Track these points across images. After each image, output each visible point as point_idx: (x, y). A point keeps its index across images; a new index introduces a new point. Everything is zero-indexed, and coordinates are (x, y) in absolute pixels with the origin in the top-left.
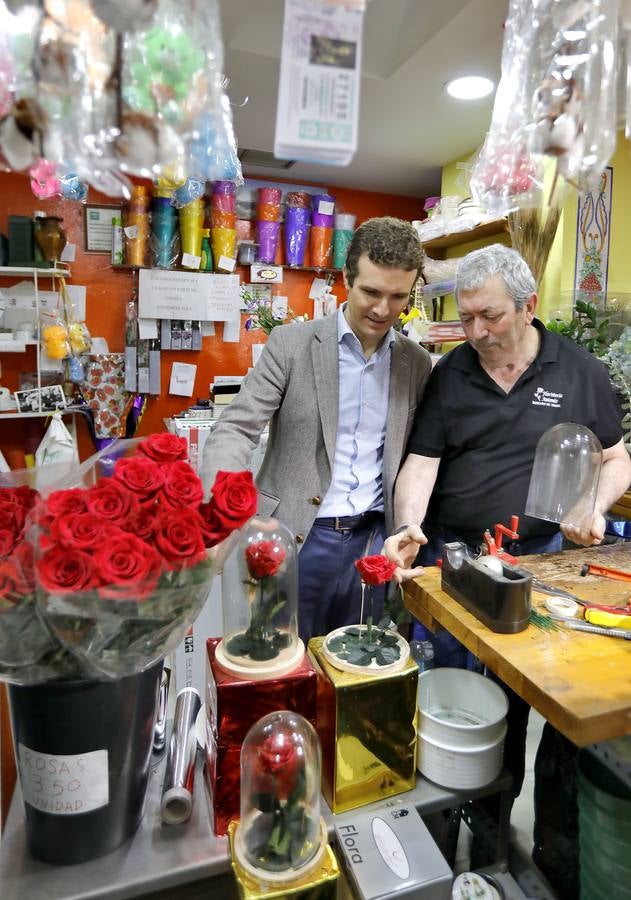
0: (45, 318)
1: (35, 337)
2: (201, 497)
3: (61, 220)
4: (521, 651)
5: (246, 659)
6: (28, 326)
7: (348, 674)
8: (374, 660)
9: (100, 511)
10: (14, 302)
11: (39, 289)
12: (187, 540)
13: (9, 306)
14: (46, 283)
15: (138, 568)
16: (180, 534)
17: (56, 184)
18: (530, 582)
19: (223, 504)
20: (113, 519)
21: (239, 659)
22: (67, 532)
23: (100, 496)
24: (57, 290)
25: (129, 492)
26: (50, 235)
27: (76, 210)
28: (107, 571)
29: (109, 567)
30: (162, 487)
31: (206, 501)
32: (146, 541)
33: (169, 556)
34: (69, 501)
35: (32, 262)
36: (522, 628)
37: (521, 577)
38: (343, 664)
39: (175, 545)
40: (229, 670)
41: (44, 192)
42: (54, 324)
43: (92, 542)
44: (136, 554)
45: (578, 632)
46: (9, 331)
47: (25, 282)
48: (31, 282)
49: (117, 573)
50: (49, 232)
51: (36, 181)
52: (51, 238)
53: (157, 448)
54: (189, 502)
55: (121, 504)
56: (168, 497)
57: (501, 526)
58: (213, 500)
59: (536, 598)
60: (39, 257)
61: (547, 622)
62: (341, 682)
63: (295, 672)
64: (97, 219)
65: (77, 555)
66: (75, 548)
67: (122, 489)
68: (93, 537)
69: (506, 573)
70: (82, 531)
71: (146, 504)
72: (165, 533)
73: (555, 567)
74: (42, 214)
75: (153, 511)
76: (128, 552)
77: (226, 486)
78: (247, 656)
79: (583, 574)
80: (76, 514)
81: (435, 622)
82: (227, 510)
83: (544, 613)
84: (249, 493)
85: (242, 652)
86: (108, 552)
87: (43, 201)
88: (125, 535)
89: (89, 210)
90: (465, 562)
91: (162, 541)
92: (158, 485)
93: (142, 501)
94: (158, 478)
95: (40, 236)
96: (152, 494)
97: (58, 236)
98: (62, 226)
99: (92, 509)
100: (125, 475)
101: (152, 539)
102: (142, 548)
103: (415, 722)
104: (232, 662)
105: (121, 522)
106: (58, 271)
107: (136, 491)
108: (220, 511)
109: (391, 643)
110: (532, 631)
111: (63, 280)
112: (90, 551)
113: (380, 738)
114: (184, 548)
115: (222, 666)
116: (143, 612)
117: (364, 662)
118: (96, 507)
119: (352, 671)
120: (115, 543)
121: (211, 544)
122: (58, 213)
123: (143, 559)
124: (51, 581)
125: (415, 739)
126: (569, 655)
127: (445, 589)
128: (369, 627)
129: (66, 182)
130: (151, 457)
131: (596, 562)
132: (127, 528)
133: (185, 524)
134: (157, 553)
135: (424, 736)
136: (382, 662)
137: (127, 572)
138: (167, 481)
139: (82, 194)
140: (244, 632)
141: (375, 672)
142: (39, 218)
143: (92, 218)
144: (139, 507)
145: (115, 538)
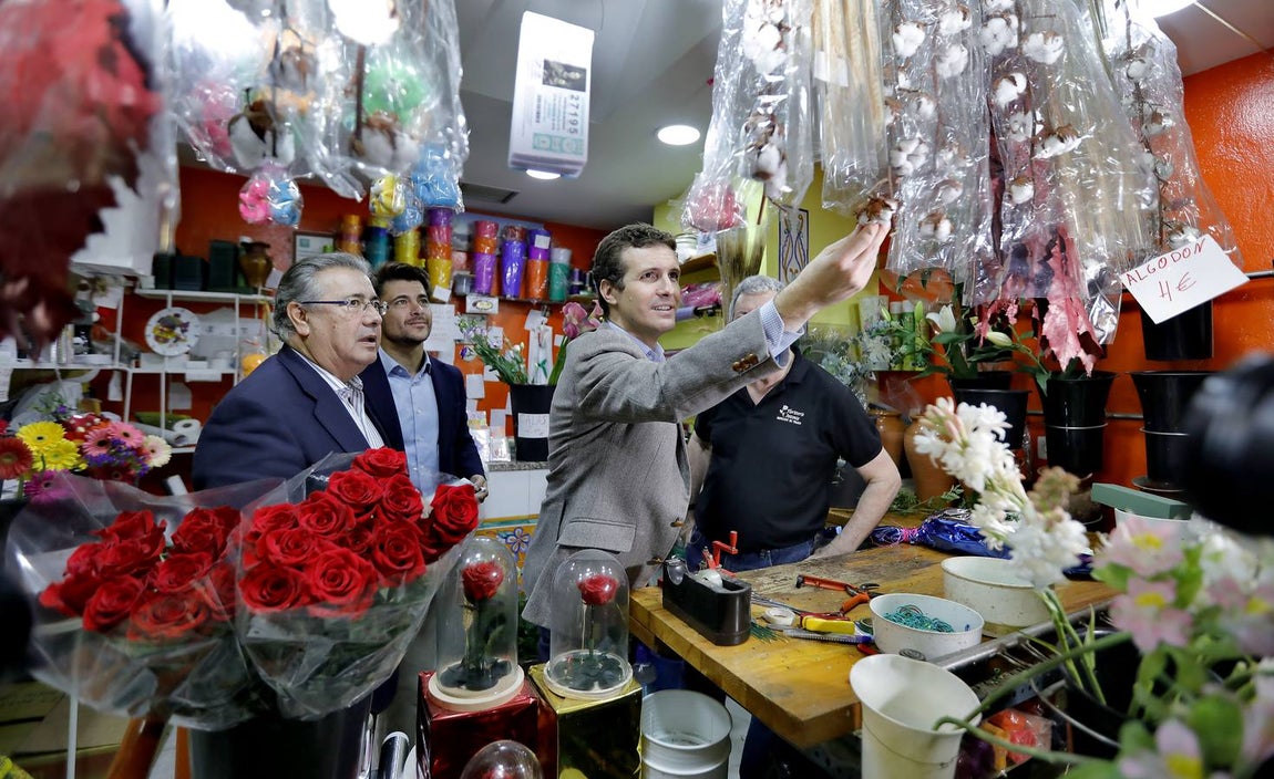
0: (245, 345)
1: (233, 366)
2: (421, 512)
3: (268, 246)
4: (743, 662)
5: (463, 690)
6: (225, 354)
7: (569, 700)
8: (596, 683)
9: (311, 526)
10: (210, 329)
11: (241, 316)
12: (405, 553)
13: (205, 333)
14: (248, 310)
15: (352, 584)
16: (398, 548)
17: (267, 208)
18: (749, 591)
19: (443, 518)
20: (326, 534)
21: (454, 690)
22: (276, 548)
23: (313, 510)
24: (260, 317)
25: (344, 506)
26: (256, 261)
27: (285, 238)
28: (318, 588)
29: (321, 584)
30: (380, 501)
31: (425, 515)
32: (361, 556)
33: (386, 571)
34: (276, 517)
35: (234, 288)
36: (743, 639)
37: (739, 588)
38: (563, 690)
39: (393, 560)
40: (443, 702)
41: (253, 215)
42: (254, 352)
43: (301, 558)
44: (351, 569)
45: (796, 640)
46: (203, 359)
47: (225, 309)
48: (231, 309)
49: (329, 589)
50: (256, 257)
51: (245, 204)
52: (257, 264)
53: (374, 462)
54: (408, 515)
55: (335, 517)
56: (385, 511)
57: (718, 543)
58: (433, 514)
59: (756, 609)
60: (241, 283)
61: (768, 632)
62: (561, 709)
63: (514, 701)
64: (308, 246)
65: (287, 572)
66: (284, 564)
67: (336, 502)
68: (304, 552)
69: (726, 584)
70: (292, 547)
71: (362, 519)
72: (382, 548)
73: (771, 580)
74: (247, 240)
75: (369, 525)
76: (340, 567)
77: (446, 499)
78: (464, 687)
79: (798, 586)
80: (284, 529)
81: (658, 642)
82: (447, 523)
83: (764, 624)
84: (470, 507)
85: (459, 683)
86: (319, 570)
87: (252, 225)
88: (339, 549)
89: (299, 238)
90: (685, 577)
91: (379, 555)
92: (375, 498)
93: (357, 515)
94: (374, 491)
95: (245, 262)
96: (368, 508)
97: (264, 262)
98: (269, 252)
99: (303, 523)
100: (339, 488)
101: (368, 553)
102: (357, 562)
103: (639, 747)
104: (448, 694)
105: (335, 536)
106: (262, 297)
107: (352, 505)
108: (439, 524)
109: (612, 666)
110: (753, 641)
111: (268, 307)
112: (300, 567)
113: (604, 768)
114: (403, 562)
115: (436, 699)
116: (355, 634)
117: (587, 686)
118: (308, 521)
119: (573, 696)
120: (328, 558)
121: (431, 559)
122: (265, 239)
123: (358, 574)
124: (257, 601)
125: (640, 766)
126: (787, 663)
127: (666, 606)
128: (591, 652)
129: (278, 207)
130: (368, 472)
131: (809, 574)
132: (341, 542)
133: (403, 537)
134: (373, 568)
135: (648, 762)
136: (604, 684)
137: (338, 589)
138: (384, 494)
139: (294, 218)
140: (460, 662)
141: (600, 696)
142: (244, 244)
143: (302, 245)
144: (354, 521)
145: (328, 553)
